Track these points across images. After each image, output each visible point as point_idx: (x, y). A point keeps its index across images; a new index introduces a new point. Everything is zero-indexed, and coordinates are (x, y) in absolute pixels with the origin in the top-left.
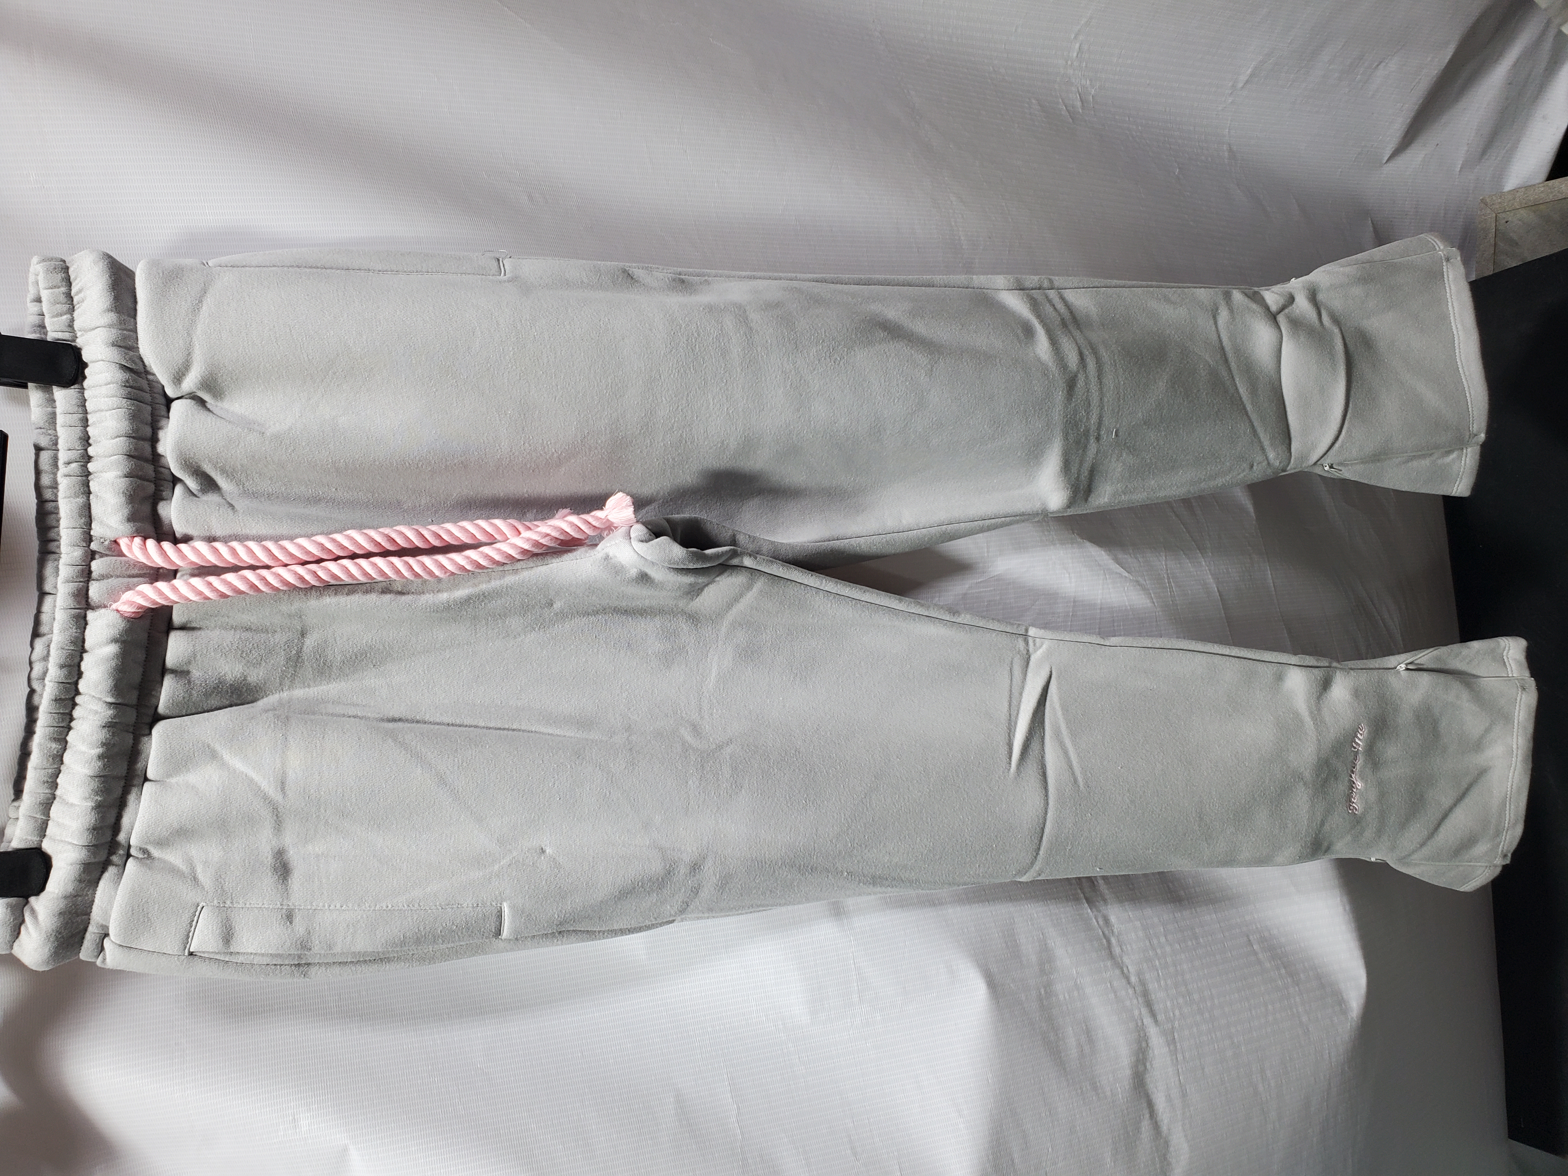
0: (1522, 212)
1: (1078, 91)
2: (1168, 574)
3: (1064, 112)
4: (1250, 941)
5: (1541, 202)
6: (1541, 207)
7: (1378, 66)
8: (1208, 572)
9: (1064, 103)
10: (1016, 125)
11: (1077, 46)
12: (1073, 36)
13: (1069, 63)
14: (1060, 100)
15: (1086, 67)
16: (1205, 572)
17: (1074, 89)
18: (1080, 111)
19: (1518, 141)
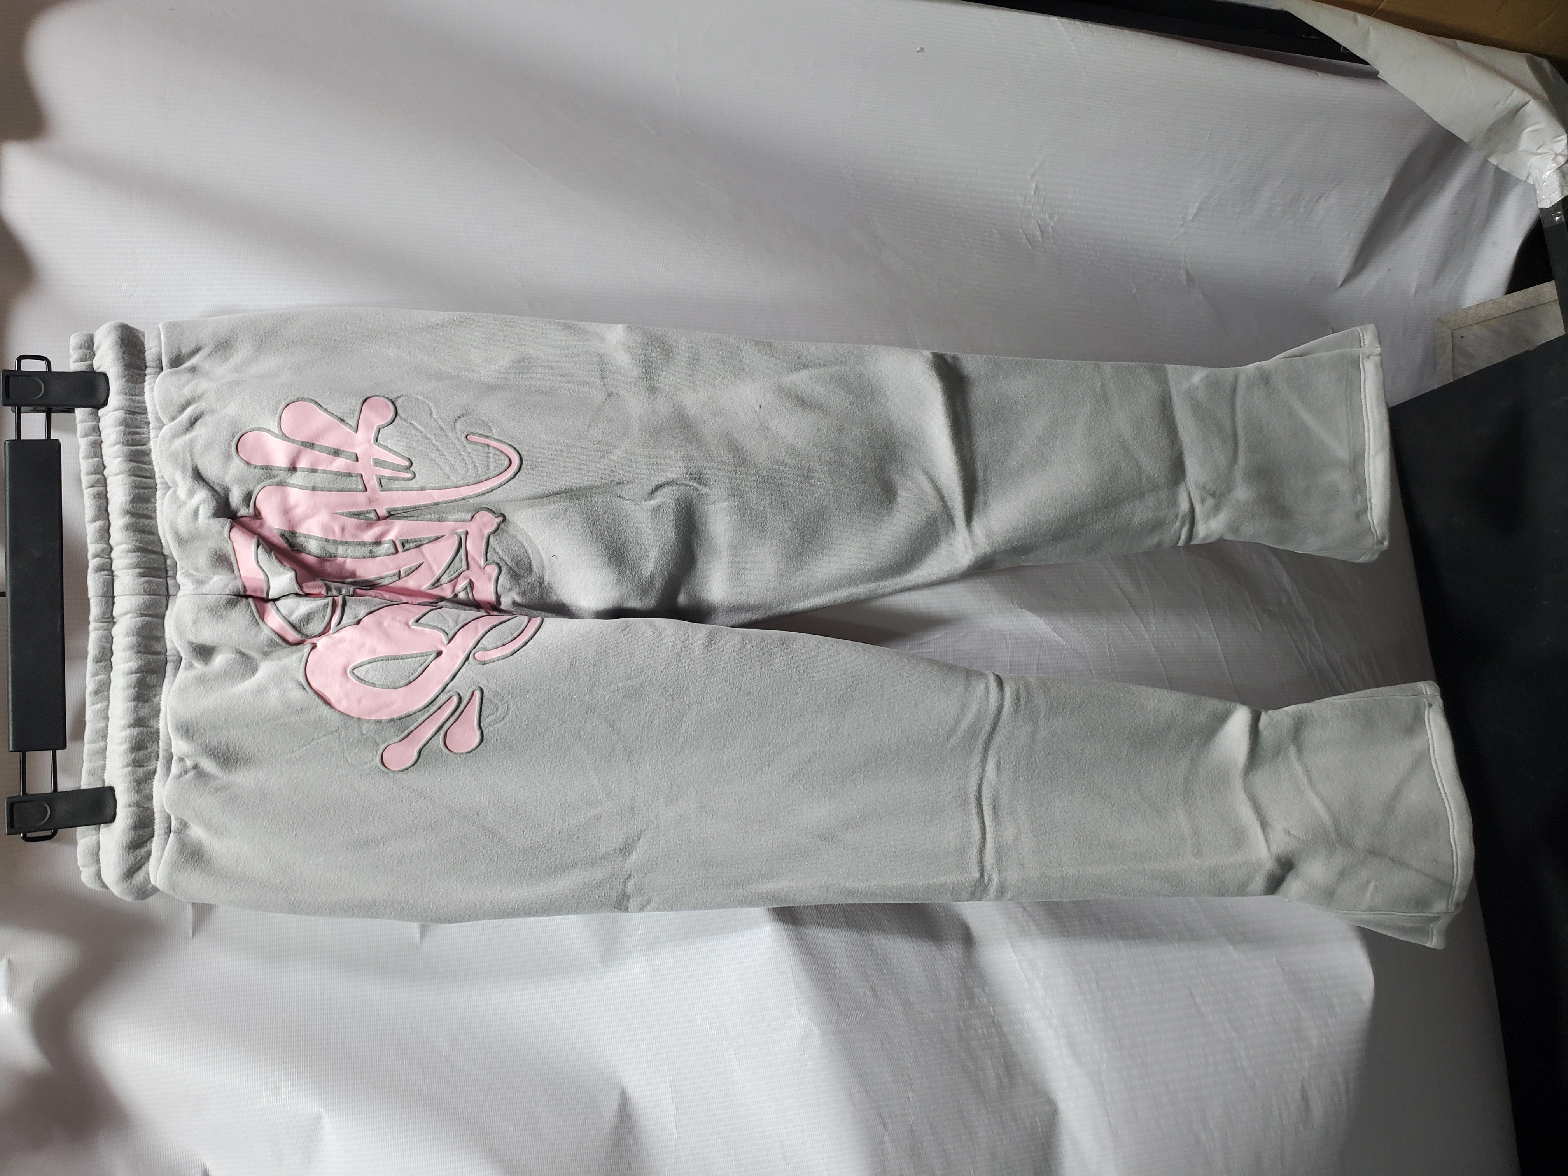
0: (1475, 327)
1: (1038, 223)
2: (1109, 644)
3: (1024, 241)
4: (1191, 993)
5: (1491, 317)
6: (1493, 322)
7: (1318, 199)
8: (1151, 644)
9: (1024, 233)
10: (975, 251)
11: (1034, 185)
12: (1029, 177)
13: (1028, 199)
14: (1021, 231)
15: (1044, 203)
16: (1148, 645)
17: (1034, 221)
18: (1040, 239)
19: (1471, 265)
